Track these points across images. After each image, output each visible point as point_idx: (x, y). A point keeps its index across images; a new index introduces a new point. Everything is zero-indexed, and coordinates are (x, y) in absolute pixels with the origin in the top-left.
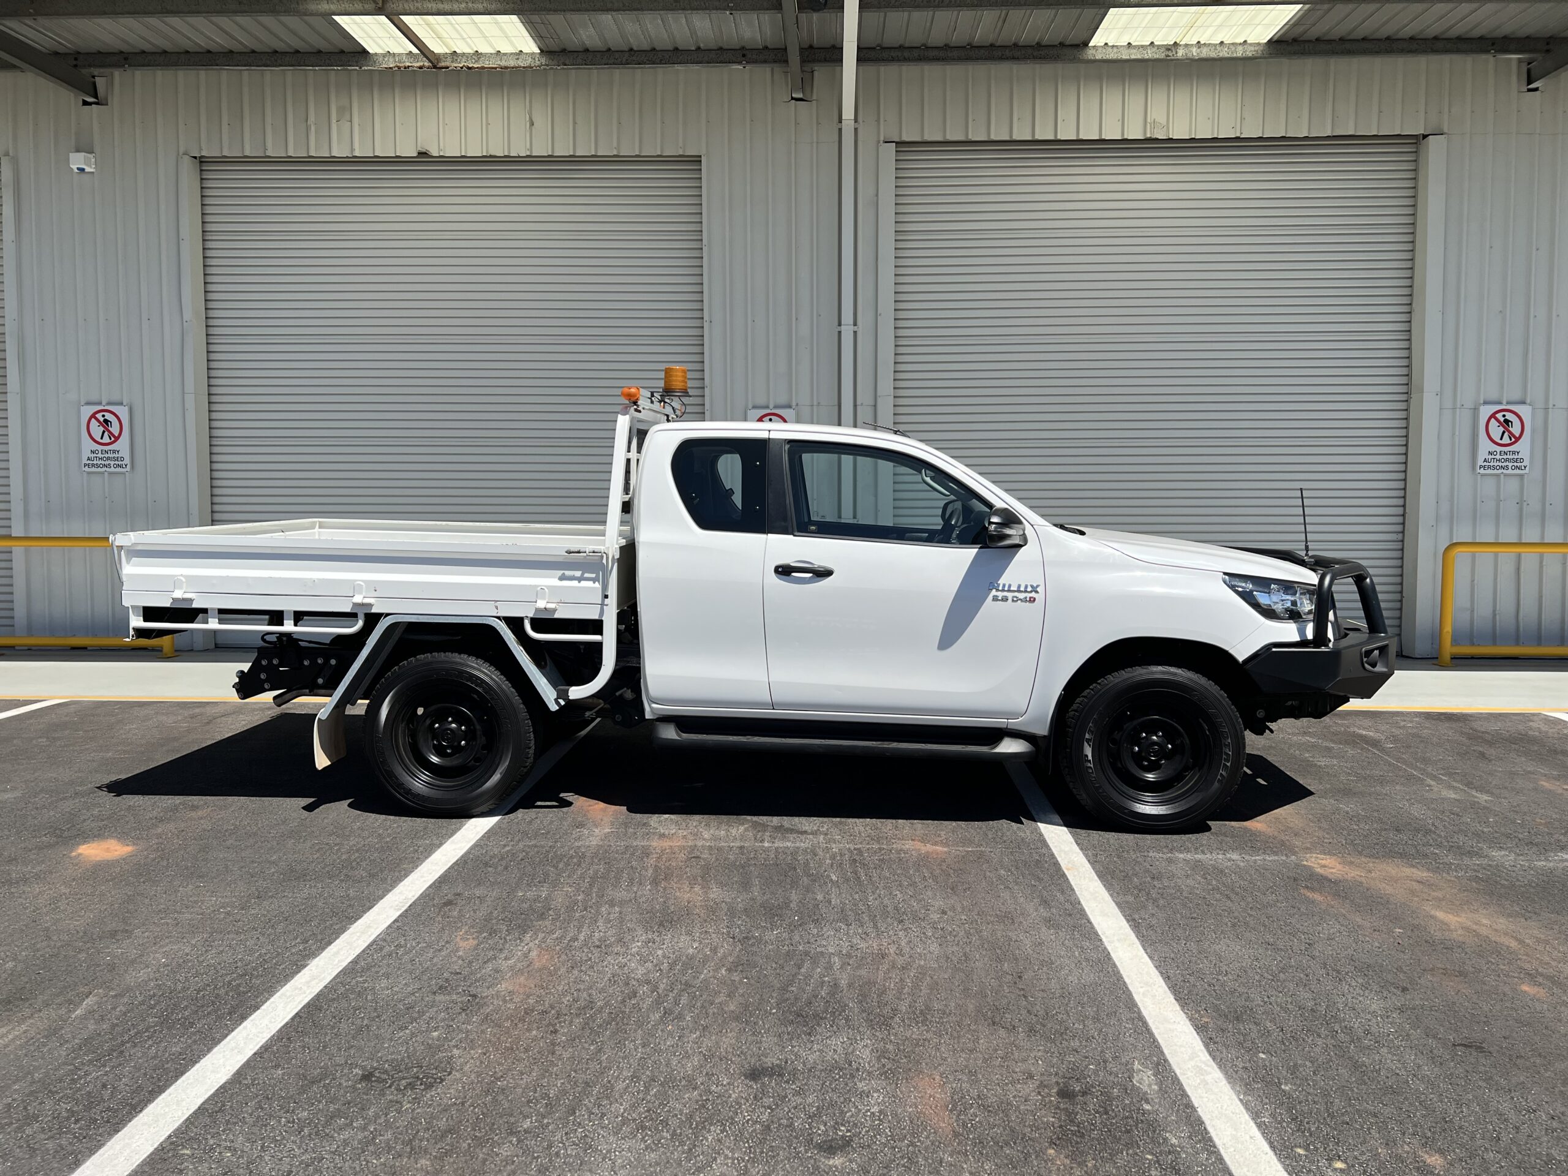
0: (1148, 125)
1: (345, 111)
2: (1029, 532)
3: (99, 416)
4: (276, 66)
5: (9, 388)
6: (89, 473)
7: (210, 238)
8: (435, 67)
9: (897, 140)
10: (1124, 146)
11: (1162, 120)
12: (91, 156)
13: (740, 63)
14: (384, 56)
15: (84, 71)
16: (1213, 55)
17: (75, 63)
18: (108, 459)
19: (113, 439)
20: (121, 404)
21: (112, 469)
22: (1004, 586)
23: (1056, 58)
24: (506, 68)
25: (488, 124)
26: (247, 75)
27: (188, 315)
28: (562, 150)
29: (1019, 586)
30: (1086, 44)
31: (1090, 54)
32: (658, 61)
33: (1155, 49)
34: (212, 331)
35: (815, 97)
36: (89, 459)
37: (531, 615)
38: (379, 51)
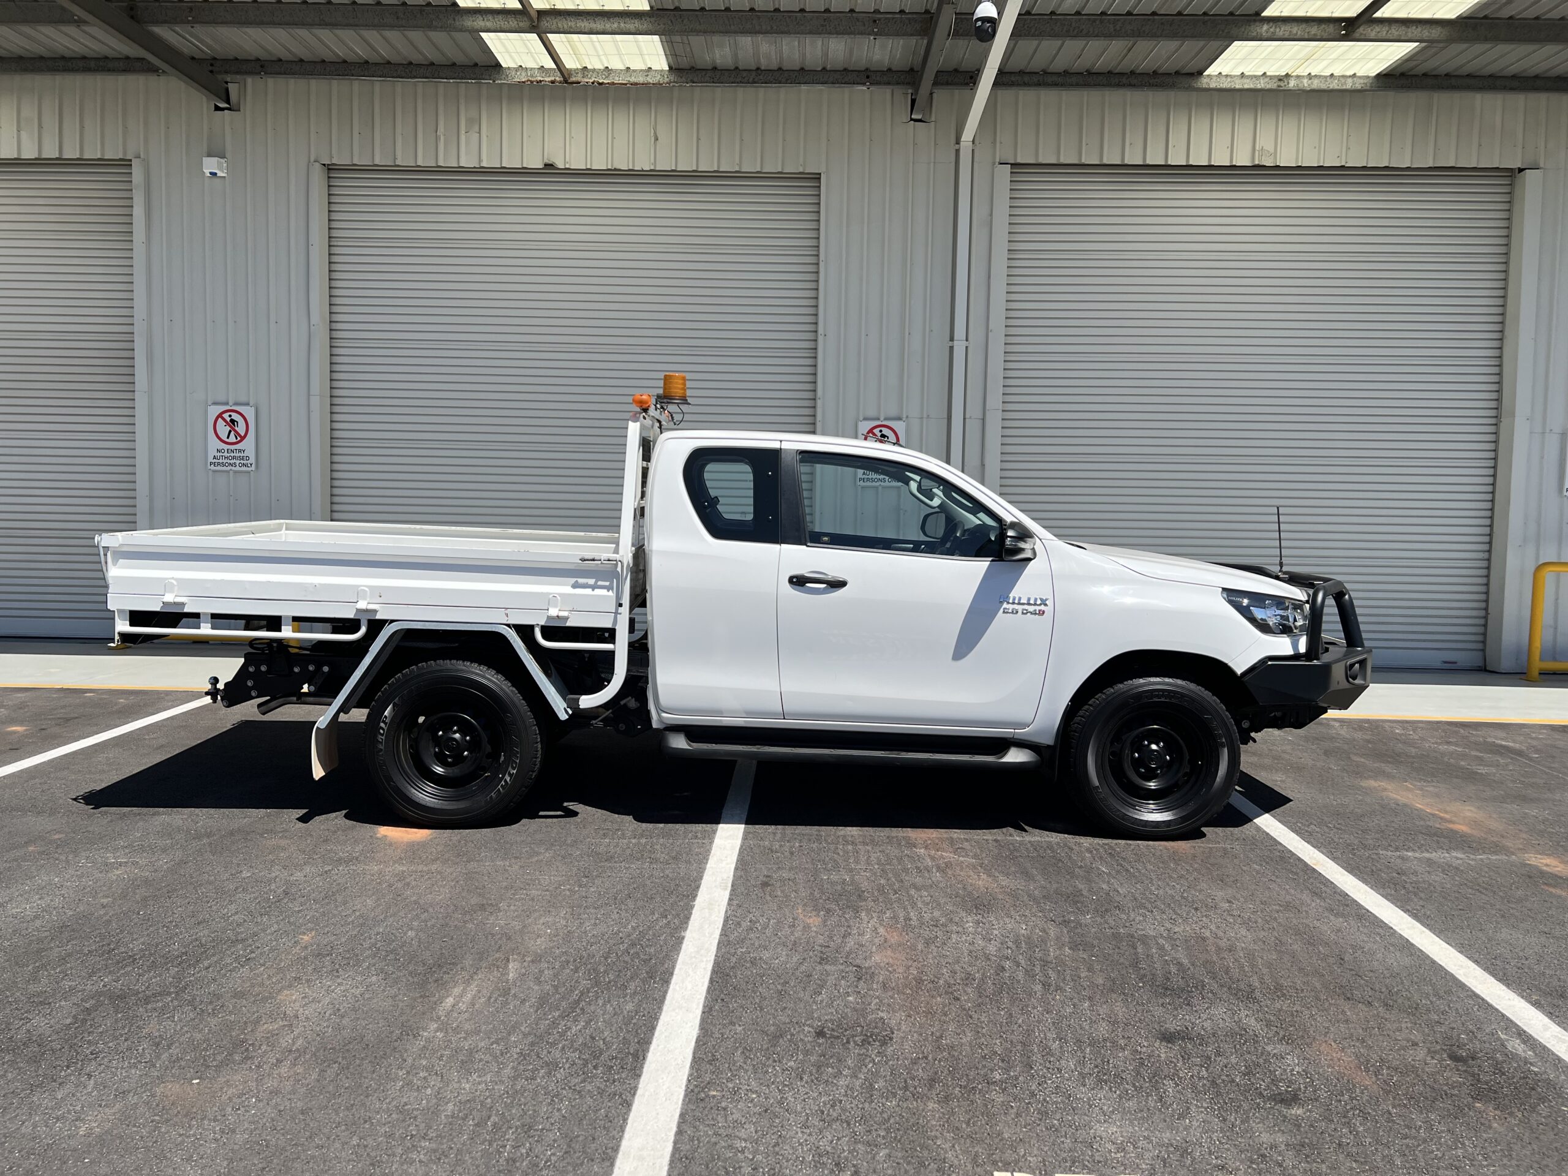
0: (1257, 153)
1: (475, 122)
2: (1038, 547)
3: (226, 416)
4: (411, 78)
5: (138, 387)
6: (214, 471)
7: (335, 244)
8: (566, 81)
9: (1013, 162)
10: (1232, 172)
11: (1270, 147)
12: (222, 160)
13: (864, 84)
14: (517, 70)
15: (220, 77)
16: (1323, 86)
17: (211, 68)
18: (234, 458)
19: (239, 439)
20: (247, 404)
21: (238, 468)
22: (1014, 599)
23: (1172, 86)
24: (636, 84)
25: (613, 138)
26: (379, 86)
27: (315, 318)
28: (685, 164)
29: (1029, 599)
30: (1200, 73)
31: (1204, 82)
32: (783, 80)
33: (1267, 80)
34: (335, 334)
35: (933, 119)
36: (214, 458)
37: (543, 623)
38: (513, 65)
